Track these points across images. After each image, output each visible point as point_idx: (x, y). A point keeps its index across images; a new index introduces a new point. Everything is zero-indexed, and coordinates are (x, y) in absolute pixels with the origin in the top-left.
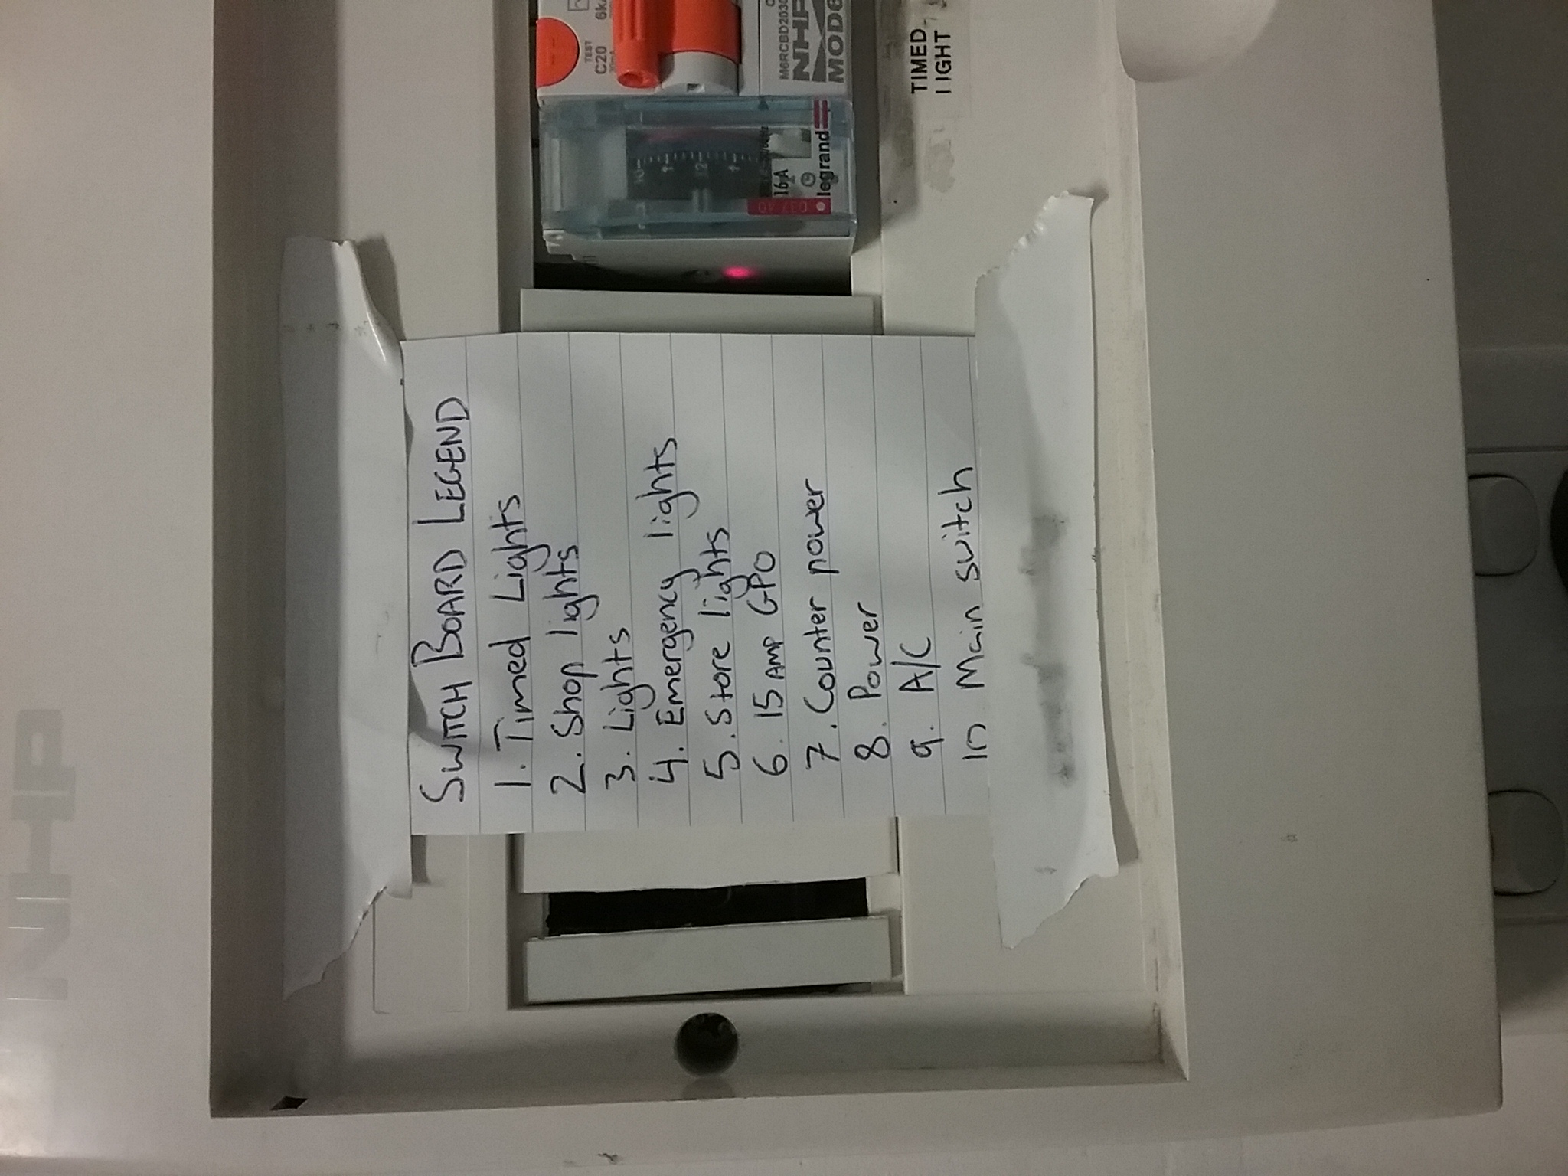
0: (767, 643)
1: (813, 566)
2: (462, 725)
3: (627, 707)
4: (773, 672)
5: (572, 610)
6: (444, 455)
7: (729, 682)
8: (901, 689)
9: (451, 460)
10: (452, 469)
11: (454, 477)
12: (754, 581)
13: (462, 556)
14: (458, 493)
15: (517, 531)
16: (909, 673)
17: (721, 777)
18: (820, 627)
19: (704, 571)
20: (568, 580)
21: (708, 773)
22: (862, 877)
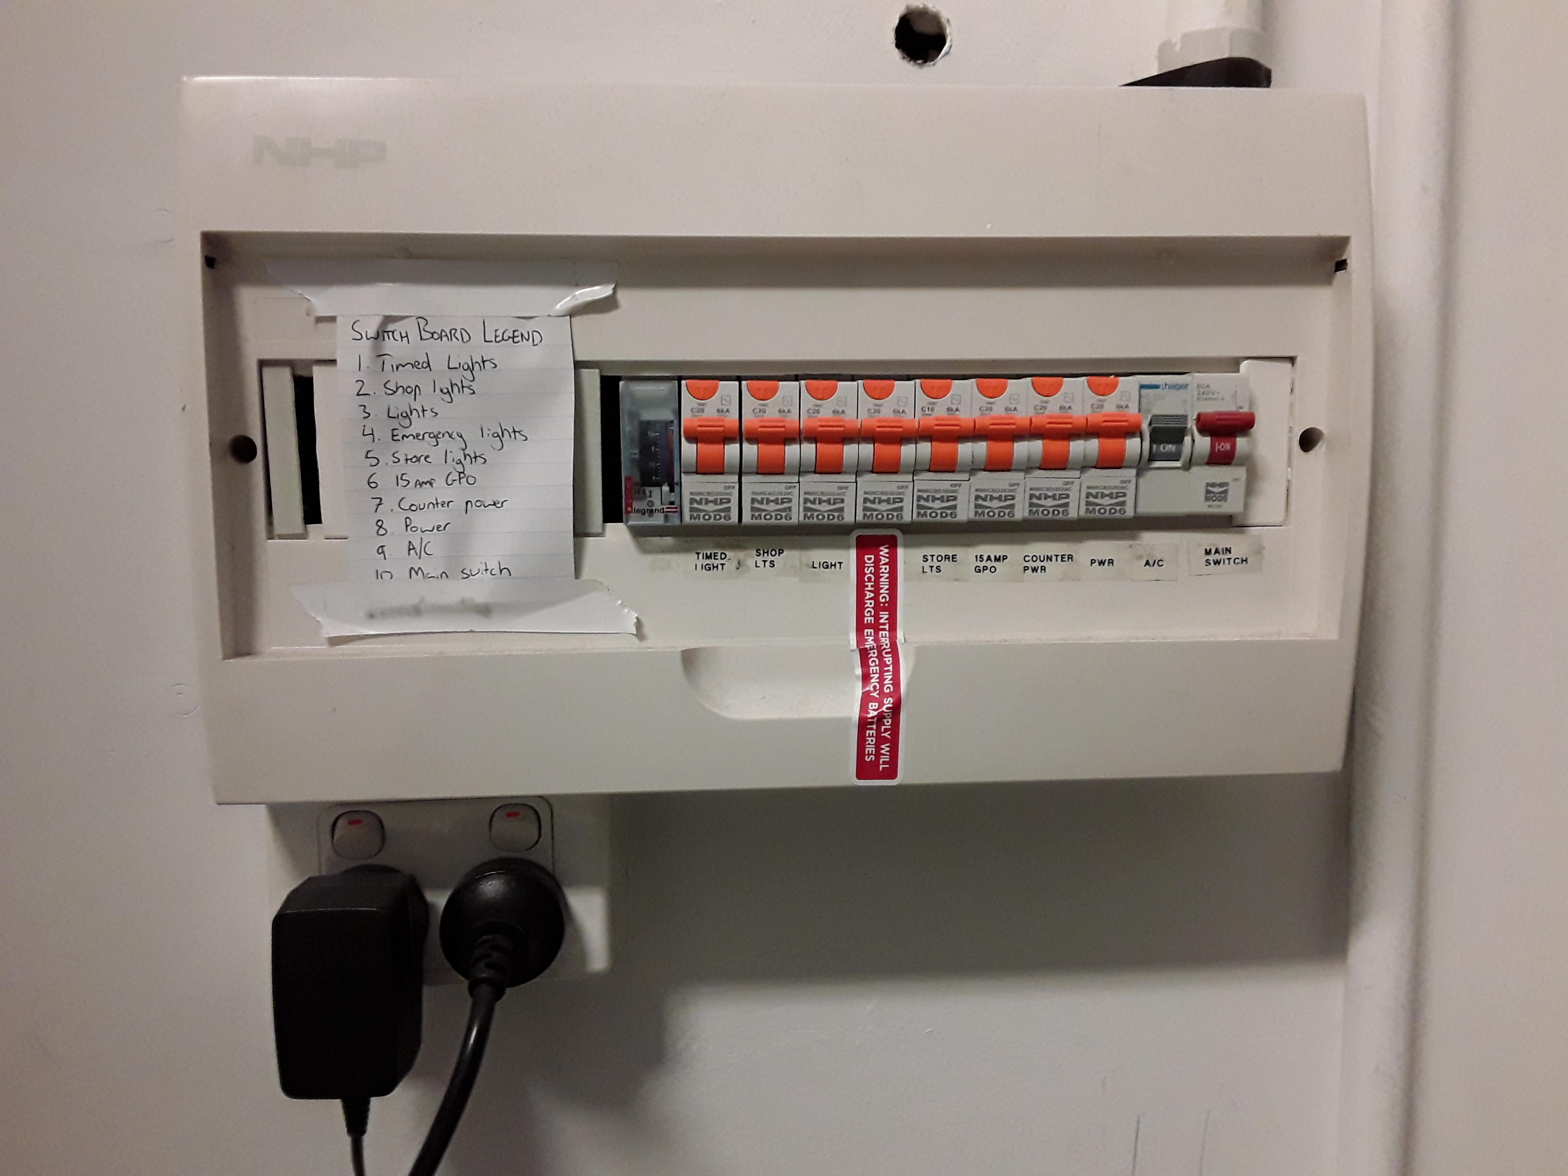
0: (433, 481)
1: (469, 503)
2: (389, 338)
3: (400, 416)
4: (418, 483)
5: (445, 391)
6: (516, 334)
7: (414, 462)
8: (410, 542)
9: (514, 337)
10: (509, 337)
11: (506, 337)
12: (462, 475)
13: (468, 341)
14: (498, 339)
15: (480, 367)
16: (416, 544)
17: (367, 457)
18: (440, 505)
19: (467, 452)
20: (459, 388)
21: (368, 452)
22: (323, 522)
